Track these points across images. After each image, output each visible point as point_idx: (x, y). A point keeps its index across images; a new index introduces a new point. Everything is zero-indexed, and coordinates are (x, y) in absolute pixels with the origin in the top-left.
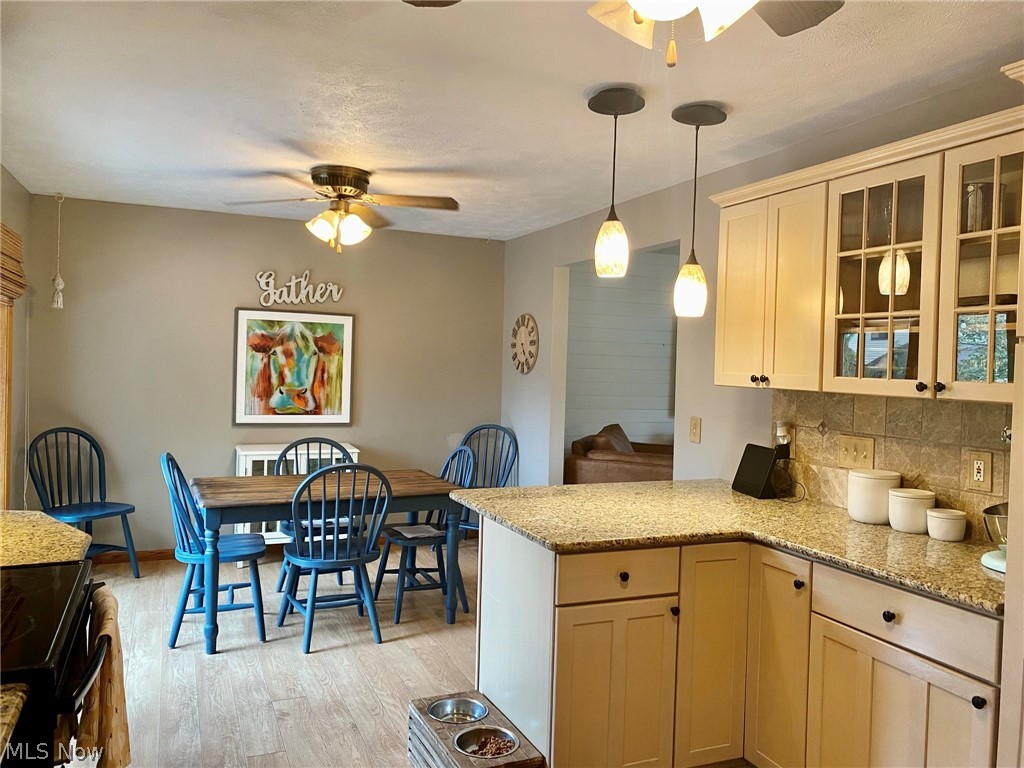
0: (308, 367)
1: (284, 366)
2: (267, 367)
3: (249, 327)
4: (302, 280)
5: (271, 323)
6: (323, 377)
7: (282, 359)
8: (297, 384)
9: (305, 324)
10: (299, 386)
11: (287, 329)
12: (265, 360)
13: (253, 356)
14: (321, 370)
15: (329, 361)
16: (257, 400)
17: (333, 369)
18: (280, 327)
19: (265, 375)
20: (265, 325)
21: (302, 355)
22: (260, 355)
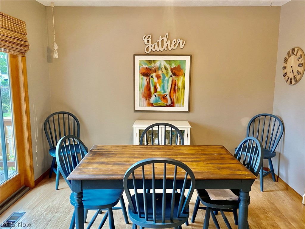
0: (168, 83)
1: (156, 83)
2: (149, 83)
3: (140, 64)
4: (165, 38)
5: (150, 62)
6: (175, 88)
7: (155, 79)
8: (162, 91)
9: (166, 61)
10: (164, 93)
11: (157, 64)
12: (148, 80)
13: (142, 78)
14: (174, 84)
15: (178, 80)
16: (144, 99)
17: (180, 84)
18: (155, 63)
19: (148, 87)
20: (147, 63)
21: (166, 77)
22: (145, 78)
